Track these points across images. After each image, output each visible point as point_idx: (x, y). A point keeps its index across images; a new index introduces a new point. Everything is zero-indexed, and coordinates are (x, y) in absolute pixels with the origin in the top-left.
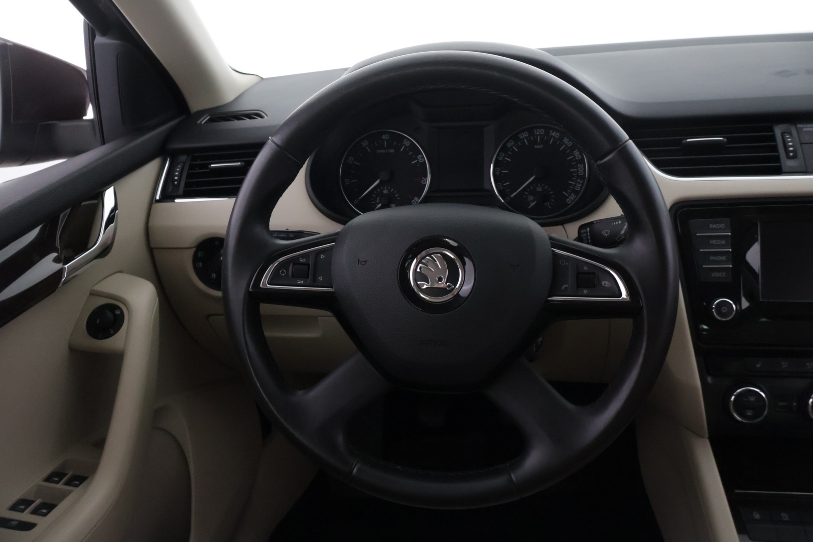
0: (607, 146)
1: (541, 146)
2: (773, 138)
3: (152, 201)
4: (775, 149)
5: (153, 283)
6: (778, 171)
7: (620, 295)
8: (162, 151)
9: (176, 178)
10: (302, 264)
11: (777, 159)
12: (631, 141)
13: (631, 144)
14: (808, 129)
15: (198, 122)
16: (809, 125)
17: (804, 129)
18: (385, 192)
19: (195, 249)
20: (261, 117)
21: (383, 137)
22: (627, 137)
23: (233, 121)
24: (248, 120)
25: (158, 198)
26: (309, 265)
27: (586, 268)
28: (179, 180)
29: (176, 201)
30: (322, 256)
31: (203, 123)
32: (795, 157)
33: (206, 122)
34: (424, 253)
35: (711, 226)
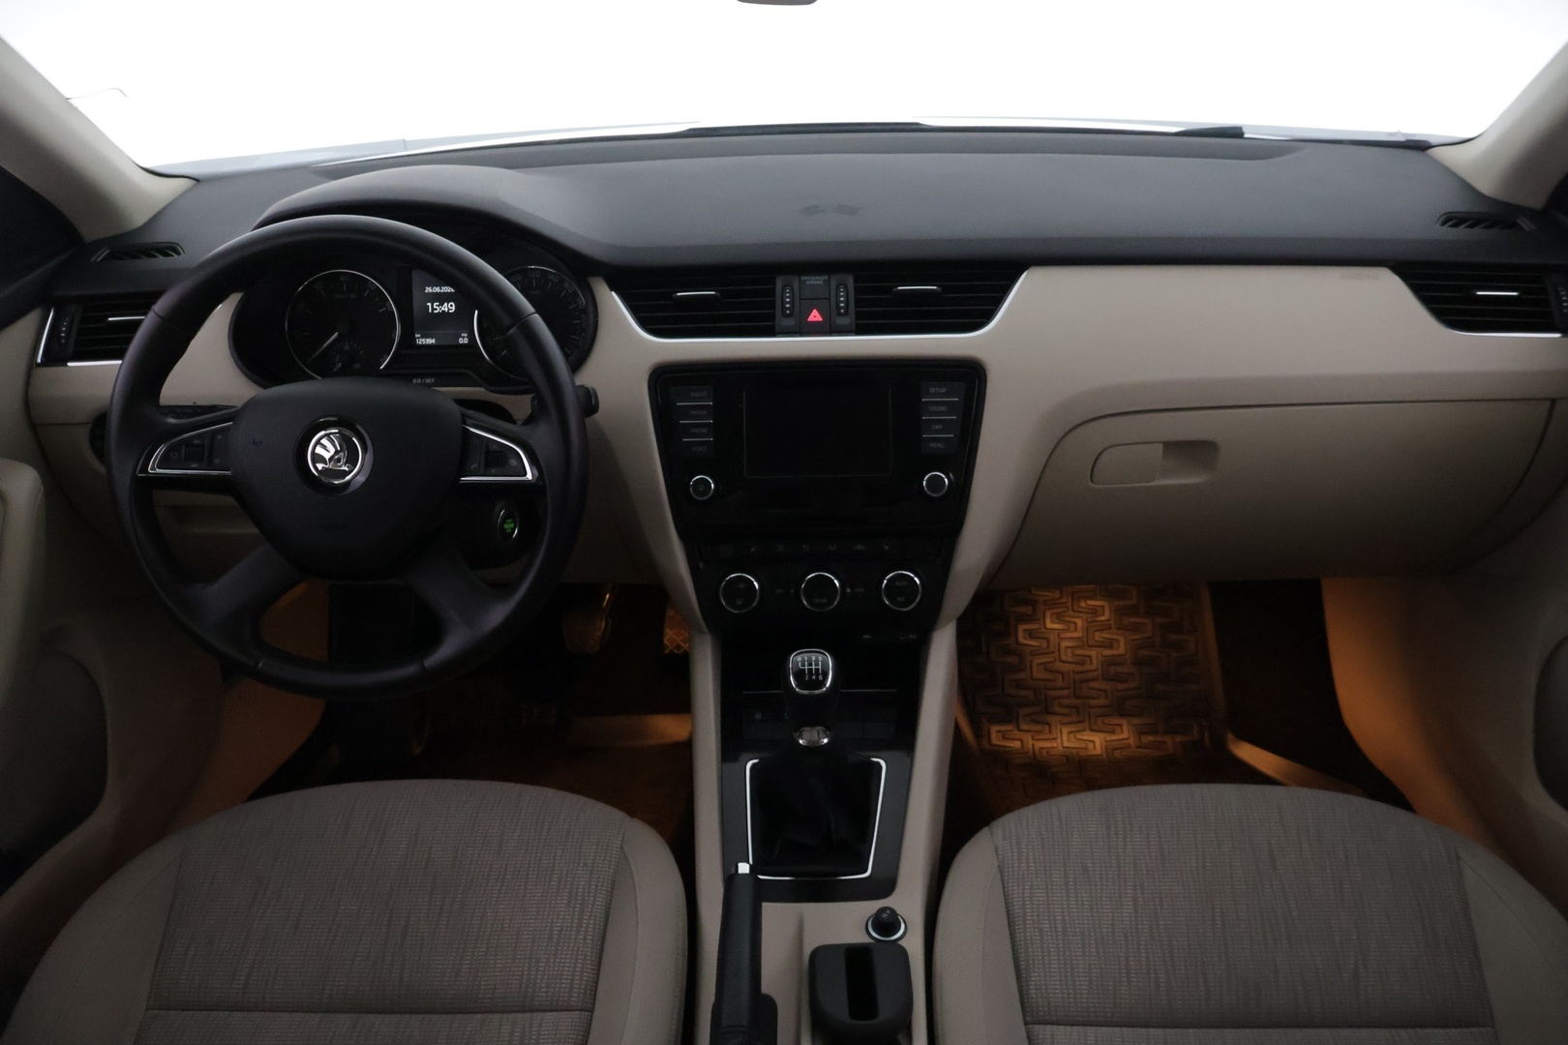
0: (507, 321)
1: (537, 292)
2: (773, 292)
3: (32, 365)
4: (773, 305)
5: (36, 468)
6: (770, 332)
7: (525, 474)
8: (42, 299)
9: (63, 335)
10: (198, 446)
11: (773, 317)
12: (537, 316)
13: (537, 317)
14: (812, 282)
15: (93, 260)
16: (813, 278)
17: (808, 283)
18: (347, 348)
19: (90, 426)
20: (178, 253)
21: (342, 279)
22: (532, 310)
23: (140, 258)
24: (161, 257)
25: (39, 360)
26: (204, 447)
27: (495, 447)
28: (67, 338)
29: (69, 364)
30: (219, 437)
31: (99, 260)
32: (791, 315)
33: (103, 259)
34: (322, 433)
35: (692, 394)
